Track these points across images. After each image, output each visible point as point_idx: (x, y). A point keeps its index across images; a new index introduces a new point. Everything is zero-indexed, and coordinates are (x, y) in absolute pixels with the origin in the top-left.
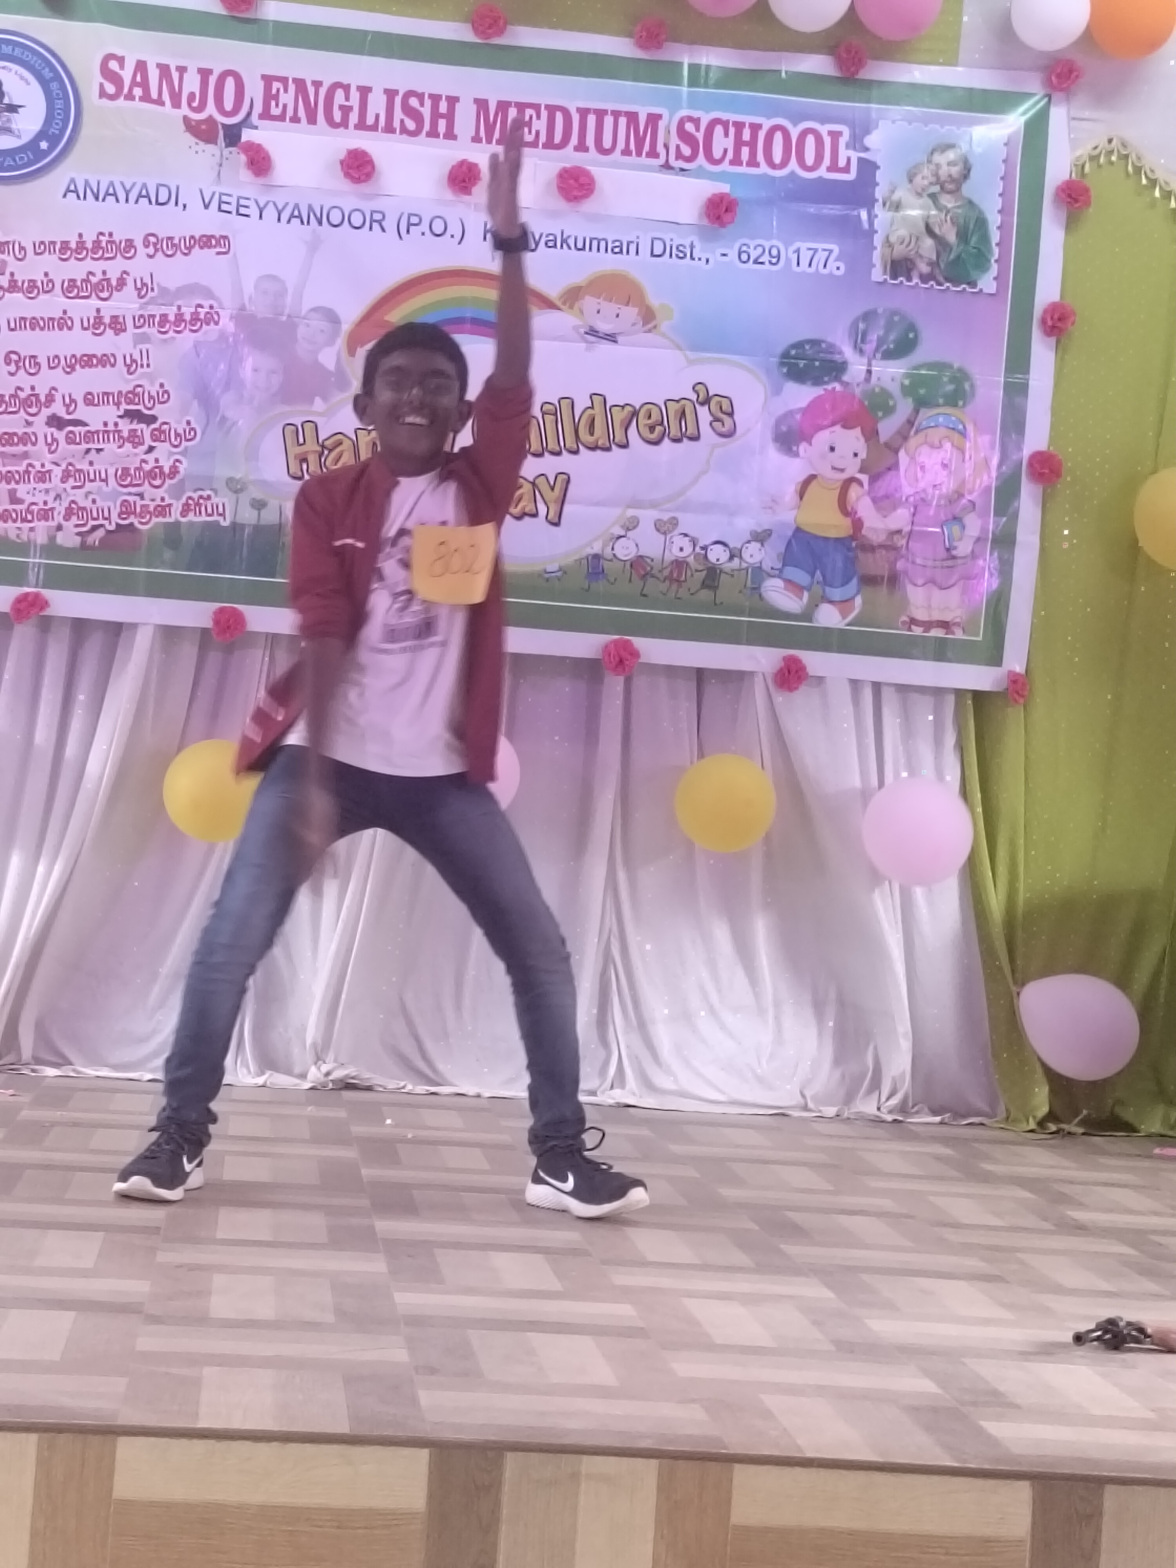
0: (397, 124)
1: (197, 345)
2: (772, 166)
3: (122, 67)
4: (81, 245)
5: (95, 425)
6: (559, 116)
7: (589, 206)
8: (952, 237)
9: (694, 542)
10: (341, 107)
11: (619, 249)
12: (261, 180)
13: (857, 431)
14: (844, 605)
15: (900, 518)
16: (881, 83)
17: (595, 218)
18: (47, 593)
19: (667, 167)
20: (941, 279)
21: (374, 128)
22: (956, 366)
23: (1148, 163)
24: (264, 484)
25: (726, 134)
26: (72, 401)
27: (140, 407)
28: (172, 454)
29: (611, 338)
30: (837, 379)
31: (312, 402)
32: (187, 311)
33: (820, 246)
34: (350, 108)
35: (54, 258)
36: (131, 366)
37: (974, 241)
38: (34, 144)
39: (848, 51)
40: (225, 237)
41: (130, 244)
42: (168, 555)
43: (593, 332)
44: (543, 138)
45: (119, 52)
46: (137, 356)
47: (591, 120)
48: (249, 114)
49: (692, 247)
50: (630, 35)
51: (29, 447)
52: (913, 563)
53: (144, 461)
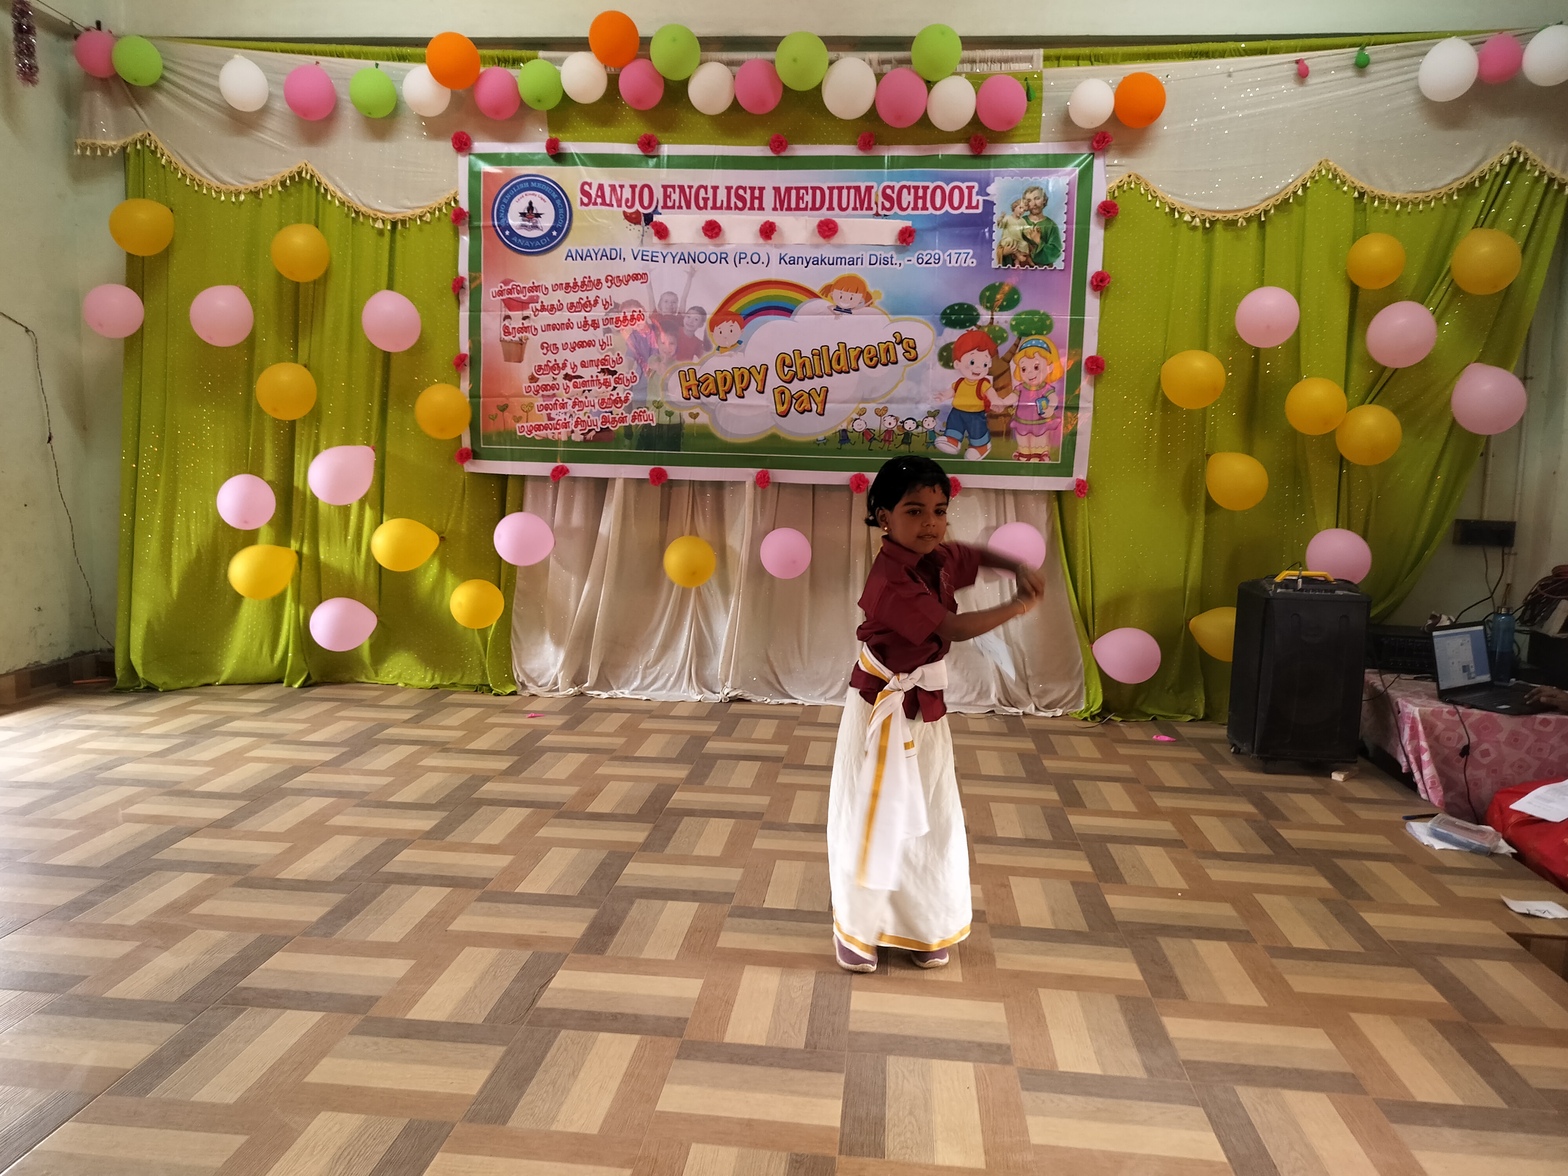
0: (732, 205)
1: (634, 332)
2: (935, 208)
3: (591, 188)
4: (575, 284)
5: (587, 378)
6: (818, 192)
7: (836, 240)
8: (1038, 240)
9: (897, 419)
10: (703, 198)
11: (852, 262)
12: (663, 242)
13: (986, 352)
14: (981, 448)
15: (1011, 399)
16: (995, 156)
17: (840, 246)
18: (568, 465)
19: (877, 215)
20: (1032, 264)
21: (721, 208)
22: (1042, 312)
23: (1153, 186)
24: (671, 403)
25: (909, 194)
26: (575, 366)
27: (608, 367)
28: (625, 390)
29: (848, 311)
30: (975, 325)
31: (692, 358)
32: (629, 315)
33: (962, 251)
34: (708, 198)
35: (563, 292)
36: (603, 345)
37: (1050, 241)
38: (549, 233)
39: (976, 140)
40: (646, 274)
41: (599, 280)
42: (627, 442)
43: (838, 309)
44: (810, 205)
45: (589, 181)
46: (605, 341)
47: (836, 192)
48: (657, 207)
49: (892, 258)
50: (855, 144)
51: (556, 391)
52: (1020, 423)
53: (611, 395)
